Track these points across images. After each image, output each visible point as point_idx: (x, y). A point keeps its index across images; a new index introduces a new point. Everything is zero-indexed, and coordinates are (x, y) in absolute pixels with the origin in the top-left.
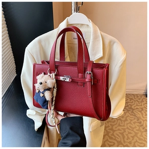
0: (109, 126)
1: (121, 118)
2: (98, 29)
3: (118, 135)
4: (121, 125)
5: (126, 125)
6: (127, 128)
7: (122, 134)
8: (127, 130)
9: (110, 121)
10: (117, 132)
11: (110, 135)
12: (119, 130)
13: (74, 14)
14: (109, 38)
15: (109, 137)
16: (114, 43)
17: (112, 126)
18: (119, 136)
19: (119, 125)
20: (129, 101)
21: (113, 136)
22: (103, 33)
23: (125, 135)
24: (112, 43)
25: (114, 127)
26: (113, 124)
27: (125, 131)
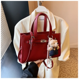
0: (62, 66)
1: (69, 61)
2: (52, 14)
3: (67, 70)
4: (69, 65)
5: (71, 65)
6: (73, 67)
7: (70, 70)
8: (72, 68)
9: (63, 63)
10: (67, 69)
11: (63, 70)
12: (68, 68)
13: (39, 7)
14: (58, 18)
15: (63, 71)
16: (62, 21)
17: (64, 65)
19: (68, 65)
21: (65, 71)
22: (55, 16)
23: (71, 70)
24: (60, 21)
25: (65, 66)
26: (64, 64)
27: (71, 68)
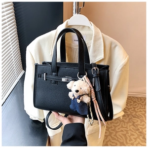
18: (121, 137)
20: (132, 103)
